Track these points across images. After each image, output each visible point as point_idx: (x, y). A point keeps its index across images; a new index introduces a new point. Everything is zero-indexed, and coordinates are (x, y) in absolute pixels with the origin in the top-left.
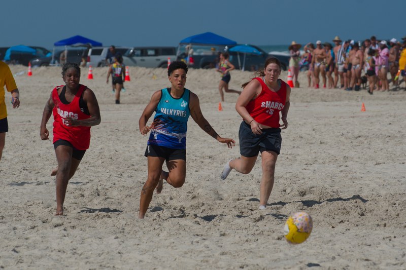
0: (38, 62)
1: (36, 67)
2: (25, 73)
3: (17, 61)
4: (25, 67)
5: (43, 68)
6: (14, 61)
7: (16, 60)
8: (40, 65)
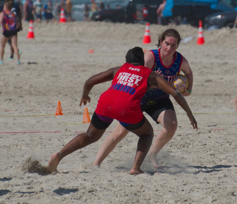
0: (221, 20)
1: (212, 29)
2: (194, 39)
3: (185, 19)
4: (194, 29)
5: (225, 31)
6: (179, 18)
7: (183, 17)
8: (220, 25)
